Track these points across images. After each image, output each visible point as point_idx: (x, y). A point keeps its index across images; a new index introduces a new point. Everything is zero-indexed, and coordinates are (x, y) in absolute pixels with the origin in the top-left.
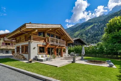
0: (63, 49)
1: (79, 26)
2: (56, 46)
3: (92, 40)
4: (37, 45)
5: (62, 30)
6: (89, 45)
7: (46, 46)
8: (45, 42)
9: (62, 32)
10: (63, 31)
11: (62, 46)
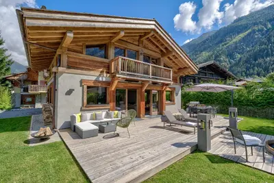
0: (165, 92)
1: (211, 37)
2: (143, 83)
3: (248, 69)
4: (81, 82)
5: (160, 36)
6: (240, 80)
7: (109, 84)
8: (108, 73)
9: (162, 45)
10: (163, 39)
11: (164, 84)
